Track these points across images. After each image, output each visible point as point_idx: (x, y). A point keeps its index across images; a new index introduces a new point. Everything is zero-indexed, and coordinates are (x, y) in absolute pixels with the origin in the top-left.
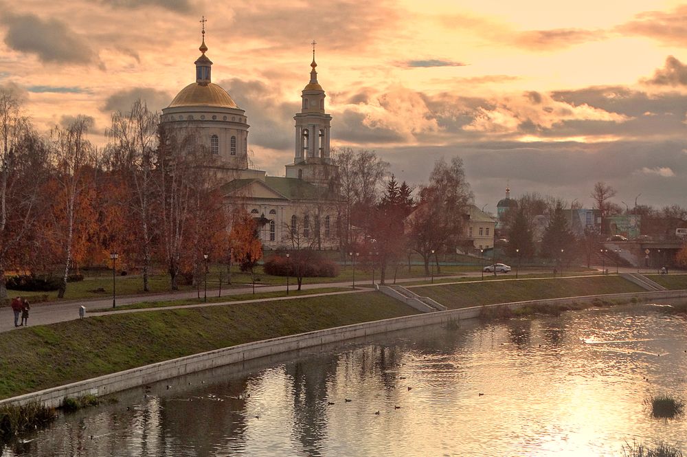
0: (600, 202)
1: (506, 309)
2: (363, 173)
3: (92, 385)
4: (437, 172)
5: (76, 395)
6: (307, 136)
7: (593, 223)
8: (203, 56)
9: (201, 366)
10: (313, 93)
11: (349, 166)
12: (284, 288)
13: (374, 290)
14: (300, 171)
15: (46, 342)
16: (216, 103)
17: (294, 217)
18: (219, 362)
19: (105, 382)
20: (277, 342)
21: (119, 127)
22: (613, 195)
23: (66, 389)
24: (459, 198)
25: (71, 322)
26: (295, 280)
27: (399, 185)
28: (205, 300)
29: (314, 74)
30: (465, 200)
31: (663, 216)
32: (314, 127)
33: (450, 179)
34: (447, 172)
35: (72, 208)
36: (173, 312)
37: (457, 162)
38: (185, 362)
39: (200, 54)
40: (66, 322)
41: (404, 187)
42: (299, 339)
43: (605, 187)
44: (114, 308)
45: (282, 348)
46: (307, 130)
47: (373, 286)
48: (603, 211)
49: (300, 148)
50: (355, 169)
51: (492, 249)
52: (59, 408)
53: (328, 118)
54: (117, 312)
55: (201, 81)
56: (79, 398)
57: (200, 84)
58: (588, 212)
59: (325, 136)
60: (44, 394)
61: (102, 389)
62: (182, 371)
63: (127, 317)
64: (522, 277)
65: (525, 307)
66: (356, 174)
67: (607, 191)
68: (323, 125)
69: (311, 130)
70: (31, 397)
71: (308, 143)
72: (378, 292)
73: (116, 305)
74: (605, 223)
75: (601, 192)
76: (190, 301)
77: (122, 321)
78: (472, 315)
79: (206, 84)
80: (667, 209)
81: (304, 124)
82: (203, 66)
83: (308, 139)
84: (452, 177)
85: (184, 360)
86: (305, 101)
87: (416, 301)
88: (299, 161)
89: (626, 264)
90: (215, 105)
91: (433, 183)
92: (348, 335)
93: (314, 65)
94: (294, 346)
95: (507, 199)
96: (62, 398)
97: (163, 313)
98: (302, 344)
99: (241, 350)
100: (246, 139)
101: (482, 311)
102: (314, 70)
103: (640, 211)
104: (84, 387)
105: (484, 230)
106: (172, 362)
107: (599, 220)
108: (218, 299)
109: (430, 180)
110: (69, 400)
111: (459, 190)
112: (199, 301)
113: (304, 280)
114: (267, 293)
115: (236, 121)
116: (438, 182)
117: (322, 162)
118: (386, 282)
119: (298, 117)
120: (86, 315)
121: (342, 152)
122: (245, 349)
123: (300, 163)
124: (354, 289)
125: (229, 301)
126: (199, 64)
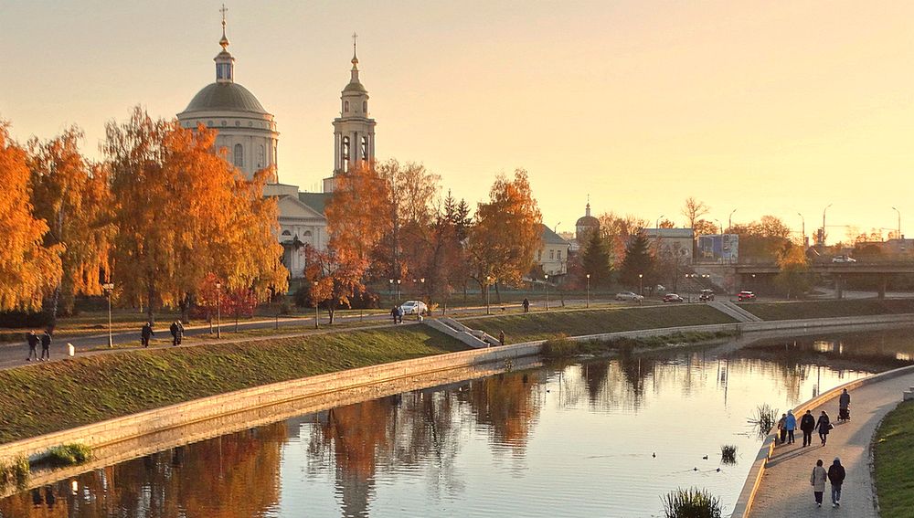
0: (692, 220)
3: (77, 435)
4: (498, 186)
6: (348, 144)
8: (224, 51)
10: (355, 95)
11: (395, 180)
13: (417, 323)
22: (706, 211)
23: (46, 439)
24: (524, 216)
28: (219, 337)
29: (355, 72)
30: (531, 218)
32: (356, 134)
34: (509, 186)
37: (521, 174)
39: (220, 49)
41: (463, 203)
43: (697, 203)
46: (348, 138)
48: (695, 230)
49: (340, 159)
50: (402, 183)
55: (221, 80)
57: (220, 84)
59: (369, 144)
61: (89, 439)
67: (700, 207)
68: (366, 131)
69: (352, 137)
71: (349, 152)
72: (421, 325)
75: (692, 207)
79: (227, 84)
81: (344, 131)
82: (224, 63)
83: (349, 148)
84: (515, 193)
86: (345, 104)
87: (467, 335)
88: (339, 173)
91: (495, 200)
93: (355, 61)
95: (588, 217)
100: (275, 149)
102: (355, 67)
104: (67, 437)
105: (556, 253)
109: (490, 197)
111: (524, 208)
116: (499, 198)
119: (337, 123)
125: (247, 336)
126: (220, 61)
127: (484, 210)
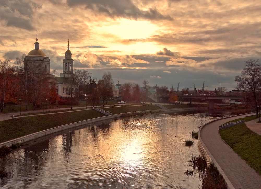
0: (145, 85)
1: (129, 114)
2: (84, 76)
3: (20, 140)
4: (104, 76)
5: (15, 143)
6: (67, 65)
7: (143, 91)
8: (37, 42)
9: (49, 133)
10: (68, 53)
11: (80, 74)
12: (68, 109)
13: (92, 109)
14: (65, 75)
15: (3, 127)
16: (41, 55)
17: (63, 88)
18: (55, 131)
19: (23, 139)
20: (70, 125)
21: (18, 61)
22: (148, 83)
23: (13, 141)
24: (110, 83)
25: (10, 120)
26: (70, 106)
27: (92, 79)
28: (46, 112)
29: (68, 48)
30: (112, 84)
31: (162, 89)
32: (69, 63)
33: (108, 78)
34: (107, 76)
35: (5, 85)
36: (39, 116)
37: (109, 73)
38: (46, 132)
39: (36, 41)
40: (8, 120)
41: (94, 80)
42: (76, 124)
43: (146, 81)
44: (20, 115)
45: (71, 127)
46: (67, 64)
47: (92, 108)
48: (145, 87)
49: (64, 69)
50: (82, 75)
51: (118, 97)
52: (11, 147)
53: (73, 60)
54: (22, 117)
55: (36, 49)
56: (16, 144)
57: (36, 50)
58: (142, 87)
59: (72, 65)
60: (6, 143)
61: (23, 141)
62: (45, 134)
63: (25, 118)
64: (130, 105)
65: (133, 114)
66: (82, 76)
67: (147, 82)
68: (71, 62)
69: (68, 64)
70: (2, 144)
71: (67, 68)
72: (93, 109)
73: (21, 114)
74: (147, 90)
75: (145, 82)
76: (42, 113)
77: (25, 119)
78: (119, 116)
79: (38, 50)
80: (163, 87)
81: (65, 62)
82: (37, 45)
83: (67, 66)
84: (108, 77)
85: (45, 131)
86: (66, 55)
87: (104, 112)
88: (65, 72)
89: (154, 102)
90: (41, 56)
91: (103, 79)
92: (89, 122)
93: (68, 45)
94: (74, 126)
95: (118, 84)
96: (11, 144)
97: (36, 117)
98: (77, 125)
99: (60, 127)
100: (49, 66)
101: (122, 114)
102: (68, 47)
103: (155, 87)
104: (18, 141)
105: (116, 92)
106: (42, 132)
107: (145, 90)
108: (49, 112)
109: (102, 78)
110: (14, 145)
111: (110, 81)
112: (44, 113)
113: (73, 106)
114: (63, 110)
115: (47, 60)
116: (104, 79)
117: (71, 73)
118: (95, 107)
119: (64, 60)
120: (14, 118)
121: (78, 70)
122: (62, 127)
123: (64, 73)
124: (86, 109)
125: (53, 112)
126: (36, 44)
127: (100, 81)
